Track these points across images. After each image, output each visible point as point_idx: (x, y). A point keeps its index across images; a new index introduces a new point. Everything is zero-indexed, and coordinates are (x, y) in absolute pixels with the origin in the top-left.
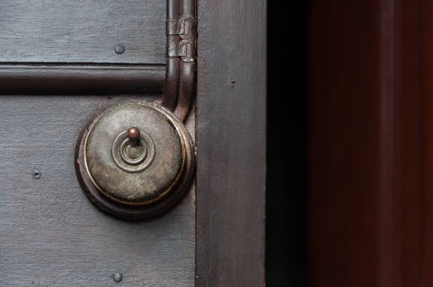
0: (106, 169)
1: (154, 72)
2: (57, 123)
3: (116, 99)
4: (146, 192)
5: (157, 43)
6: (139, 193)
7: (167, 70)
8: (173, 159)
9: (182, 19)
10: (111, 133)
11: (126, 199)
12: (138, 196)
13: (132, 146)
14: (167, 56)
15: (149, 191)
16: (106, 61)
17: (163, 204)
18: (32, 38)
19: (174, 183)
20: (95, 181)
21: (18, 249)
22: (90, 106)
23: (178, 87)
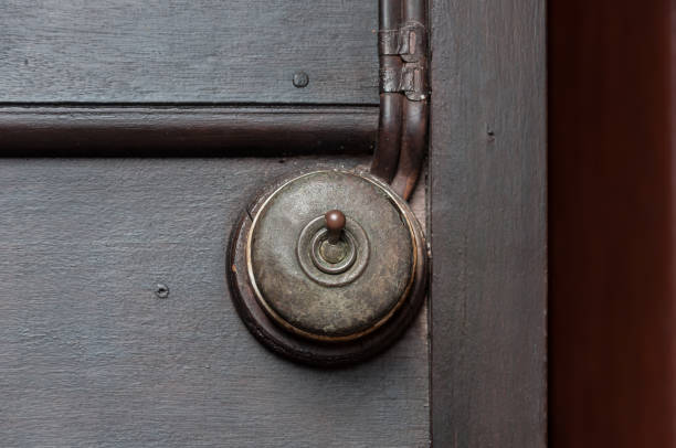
0: (288, 280)
1: (358, 118)
2: (194, 205)
3: (293, 163)
4: (355, 319)
5: (361, 69)
6: (344, 321)
7: (382, 114)
8: (400, 263)
9: (406, 27)
10: (295, 221)
11: (320, 332)
12: (341, 327)
13: (332, 242)
14: (382, 91)
15: (360, 319)
16: (277, 100)
17: (377, 339)
18: (153, 62)
19: (399, 304)
20: (267, 302)
21: (132, 417)
22: (251, 176)
23: (399, 142)
